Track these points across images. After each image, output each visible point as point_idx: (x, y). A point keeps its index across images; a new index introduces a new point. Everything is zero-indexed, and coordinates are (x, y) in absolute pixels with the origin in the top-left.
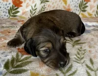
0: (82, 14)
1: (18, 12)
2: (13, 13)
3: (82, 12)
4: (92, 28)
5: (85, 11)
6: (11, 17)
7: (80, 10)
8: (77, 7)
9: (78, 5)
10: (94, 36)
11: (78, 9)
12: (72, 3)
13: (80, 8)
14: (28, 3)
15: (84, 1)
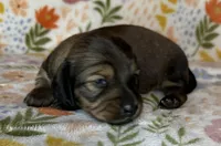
0: (203, 54)
1: (48, 40)
2: (36, 44)
3: (201, 49)
4: (214, 80)
6: (31, 51)
7: (197, 44)
8: (191, 35)
9: (194, 31)
10: (210, 93)
11: (194, 39)
12: (179, 24)
13: (198, 39)
14: (70, 21)
15: (211, 21)
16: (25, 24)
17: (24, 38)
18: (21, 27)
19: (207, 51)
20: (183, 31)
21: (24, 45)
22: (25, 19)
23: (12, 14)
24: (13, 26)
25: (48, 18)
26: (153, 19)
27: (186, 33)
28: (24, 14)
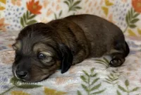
0: (130, 32)
1: (35, 21)
3: (129, 28)
4: (139, 49)
7: (127, 25)
8: (123, 19)
9: (125, 17)
10: (139, 57)
12: (116, 13)
15: (135, 11)
16: (20, 11)
17: (19, 20)
18: (17, 13)
19: (132, 30)
20: (118, 17)
21: (19, 24)
22: (20, 8)
23: (12, 5)
24: (12, 12)
25: (34, 7)
26: (100, 9)
27: (120, 18)
28: (19, 5)
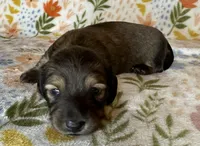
0: (176, 33)
1: (53, 25)
2: (44, 28)
3: (175, 29)
5: (182, 27)
6: (40, 35)
7: (172, 25)
8: (166, 18)
9: (169, 15)
10: (189, 74)
11: (169, 22)
12: (156, 10)
13: (173, 21)
14: (70, 10)
15: (183, 7)
16: (36, 13)
17: (34, 24)
18: (32, 16)
19: (180, 31)
20: (160, 15)
21: (34, 29)
22: (36, 10)
23: (26, 6)
24: (26, 15)
25: (53, 8)
26: (135, 7)
27: (162, 17)
28: (35, 6)
